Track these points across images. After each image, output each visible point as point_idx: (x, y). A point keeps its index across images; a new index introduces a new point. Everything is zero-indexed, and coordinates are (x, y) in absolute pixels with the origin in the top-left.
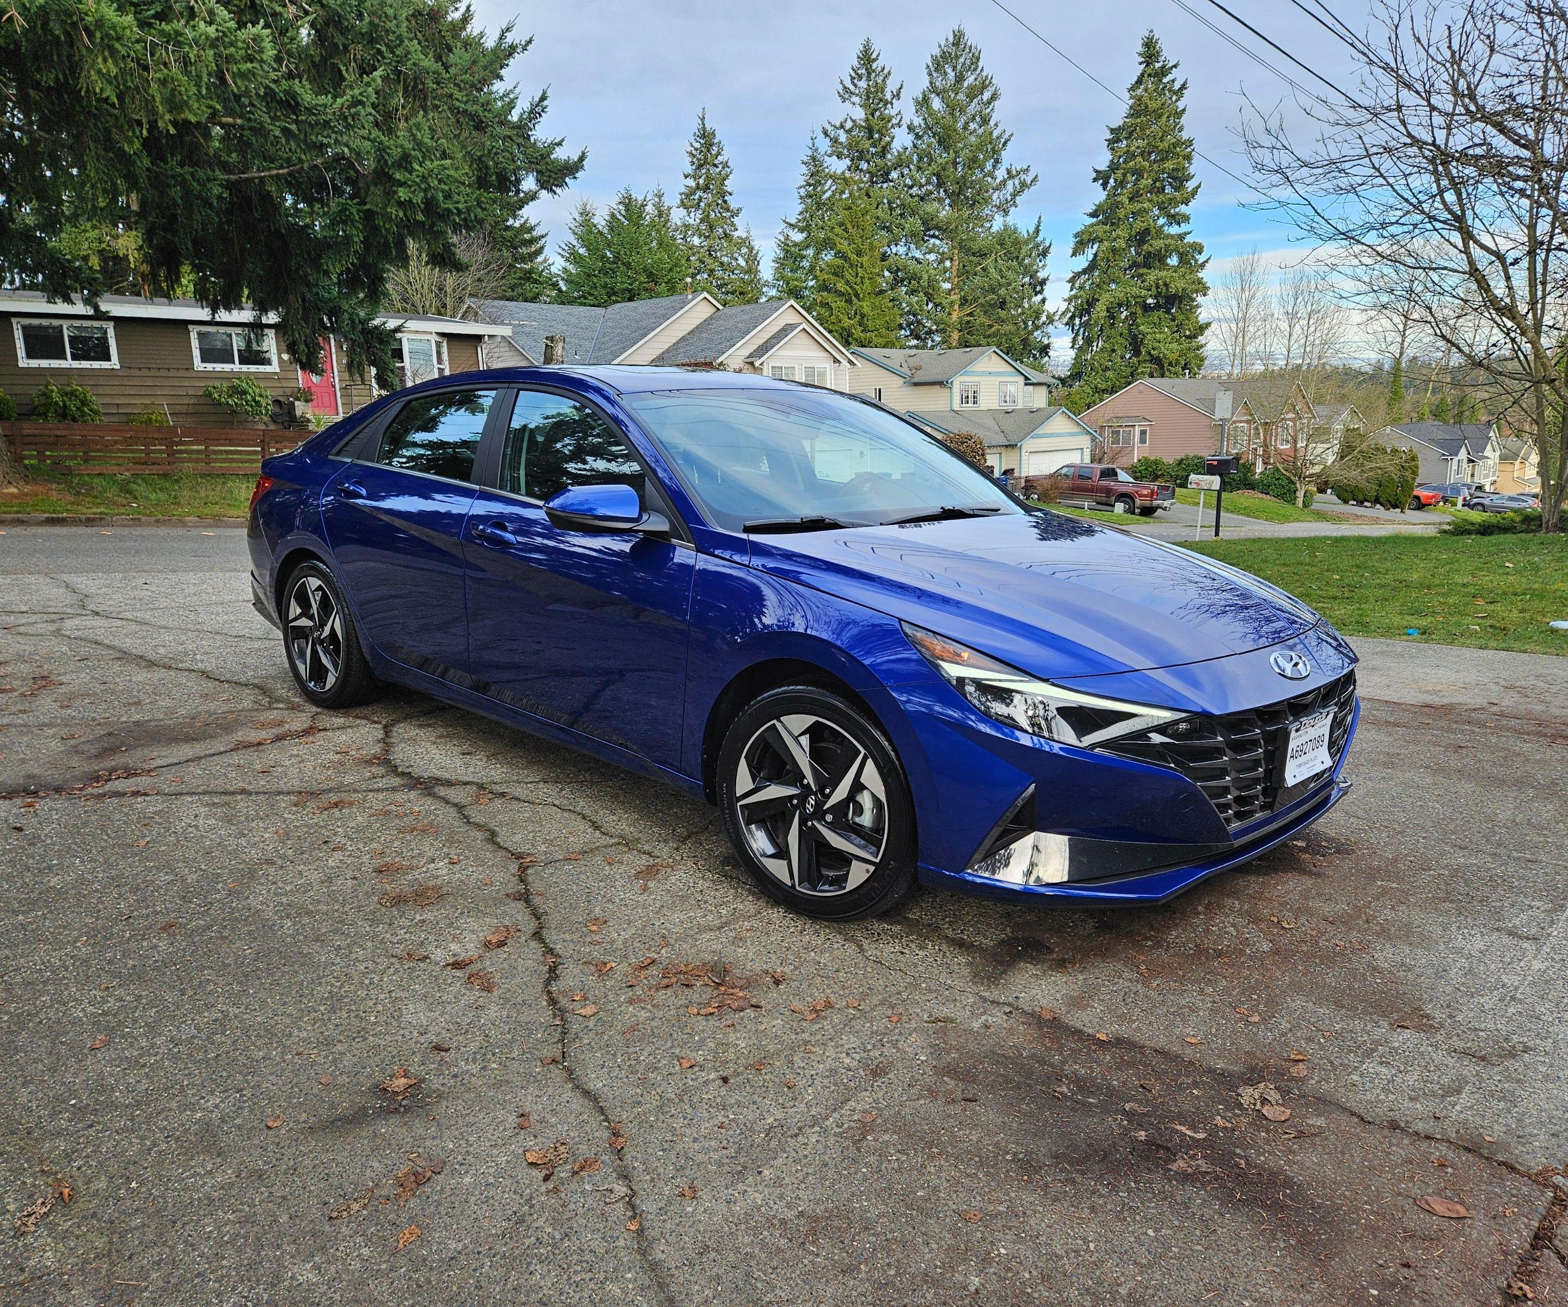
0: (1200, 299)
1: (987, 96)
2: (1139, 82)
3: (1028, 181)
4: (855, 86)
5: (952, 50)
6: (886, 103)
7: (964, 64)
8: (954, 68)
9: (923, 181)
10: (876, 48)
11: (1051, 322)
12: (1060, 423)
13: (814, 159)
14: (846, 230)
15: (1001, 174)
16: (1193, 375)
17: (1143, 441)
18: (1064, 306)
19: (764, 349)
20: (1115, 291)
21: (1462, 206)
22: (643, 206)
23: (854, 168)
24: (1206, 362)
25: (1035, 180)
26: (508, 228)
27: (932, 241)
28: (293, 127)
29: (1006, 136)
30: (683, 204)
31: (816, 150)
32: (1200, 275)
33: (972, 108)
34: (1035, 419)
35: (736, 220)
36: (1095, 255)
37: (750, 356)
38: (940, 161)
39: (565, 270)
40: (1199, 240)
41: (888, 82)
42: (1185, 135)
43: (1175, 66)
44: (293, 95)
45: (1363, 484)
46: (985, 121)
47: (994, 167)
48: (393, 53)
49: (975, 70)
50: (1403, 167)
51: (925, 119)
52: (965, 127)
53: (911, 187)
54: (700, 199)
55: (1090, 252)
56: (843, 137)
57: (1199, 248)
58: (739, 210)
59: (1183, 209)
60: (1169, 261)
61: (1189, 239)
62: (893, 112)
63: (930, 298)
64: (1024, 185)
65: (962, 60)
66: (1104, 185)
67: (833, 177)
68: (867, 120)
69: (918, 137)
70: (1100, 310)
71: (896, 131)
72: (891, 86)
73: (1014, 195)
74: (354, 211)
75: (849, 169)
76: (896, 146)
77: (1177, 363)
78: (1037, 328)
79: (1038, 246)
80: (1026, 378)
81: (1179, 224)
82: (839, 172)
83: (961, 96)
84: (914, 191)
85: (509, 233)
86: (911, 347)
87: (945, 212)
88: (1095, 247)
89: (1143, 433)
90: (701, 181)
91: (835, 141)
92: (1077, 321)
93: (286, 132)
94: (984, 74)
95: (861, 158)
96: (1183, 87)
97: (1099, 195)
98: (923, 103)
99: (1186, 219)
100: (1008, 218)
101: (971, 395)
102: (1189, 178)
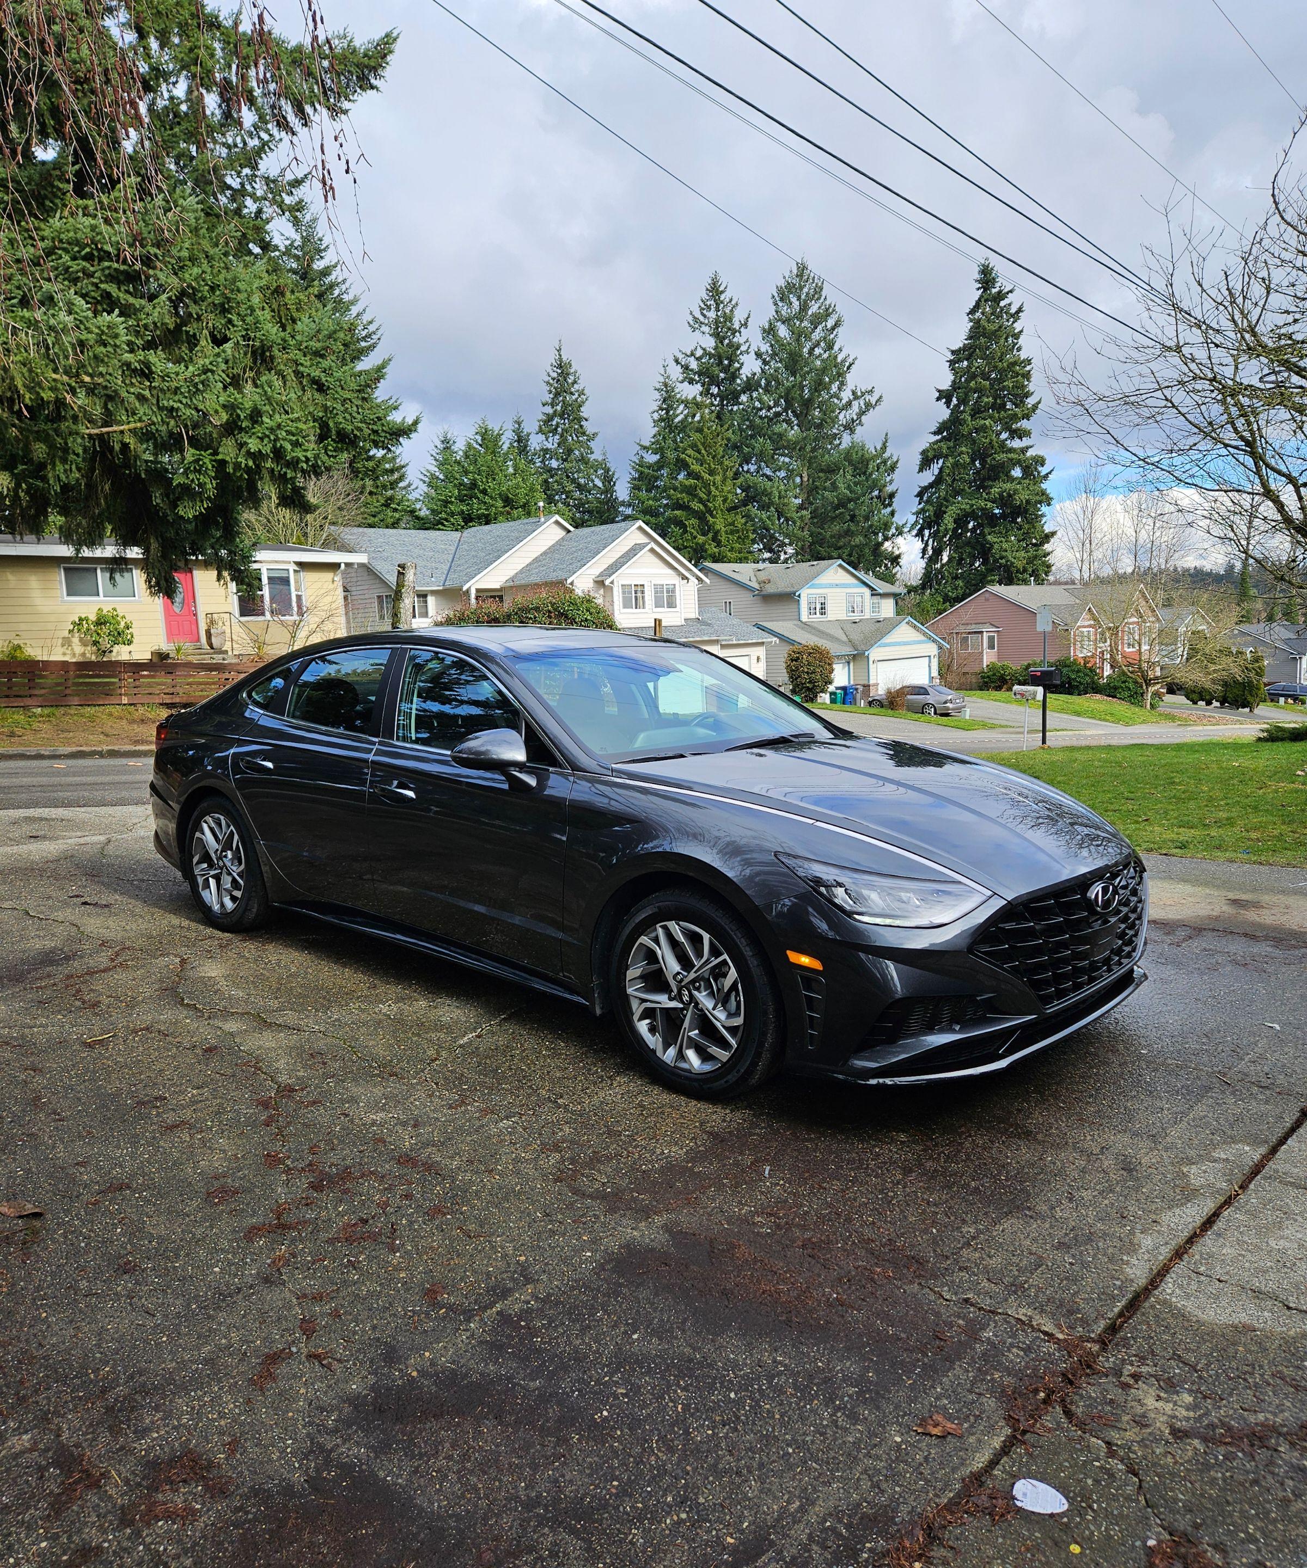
0: (1044, 509)
1: (830, 323)
2: (977, 306)
3: (873, 402)
4: (705, 316)
5: (796, 281)
6: (734, 332)
7: (808, 294)
8: (799, 298)
9: (772, 403)
10: (723, 282)
11: (901, 533)
12: (905, 632)
13: (666, 385)
14: (699, 452)
15: (846, 395)
16: (1040, 582)
17: (991, 647)
18: (913, 519)
19: (614, 568)
20: (961, 504)
21: (1252, 432)
22: (499, 435)
23: (706, 393)
24: (1053, 568)
25: (879, 400)
26: (370, 458)
27: (782, 459)
28: (147, 393)
29: (850, 360)
30: (541, 431)
31: (668, 377)
32: (1043, 486)
33: (817, 335)
34: (882, 628)
35: (592, 444)
36: (941, 469)
37: (601, 575)
38: (787, 384)
39: (427, 495)
40: (1041, 453)
41: (736, 312)
42: (1023, 355)
43: (1011, 291)
44: (147, 364)
45: (1208, 685)
46: (830, 347)
47: (839, 389)
48: (244, 321)
49: (819, 299)
50: (1197, 398)
51: (772, 346)
52: (811, 351)
53: (761, 409)
54: (557, 426)
55: (935, 468)
56: (694, 365)
57: (1041, 461)
58: (595, 434)
59: (1024, 424)
60: (1013, 473)
61: (1030, 453)
62: (742, 340)
63: (780, 514)
64: (869, 406)
65: (805, 290)
66: (948, 403)
67: (686, 403)
68: (716, 348)
69: (765, 363)
70: (948, 521)
71: (743, 358)
72: (739, 316)
73: (862, 413)
74: (207, 461)
75: (701, 394)
76: (745, 372)
77: (1025, 570)
78: (886, 539)
79: (885, 462)
80: (872, 589)
81: (1020, 438)
82: (690, 397)
83: (805, 324)
84: (763, 413)
85: (371, 464)
86: (764, 560)
87: (794, 433)
88: (941, 461)
89: (991, 639)
90: (559, 408)
91: (686, 368)
92: (927, 532)
93: (141, 398)
94: (827, 303)
95: (710, 384)
96: (1020, 310)
97: (943, 413)
98: (770, 331)
99: (1027, 433)
100: (855, 436)
101: (818, 606)
102: (1028, 395)
